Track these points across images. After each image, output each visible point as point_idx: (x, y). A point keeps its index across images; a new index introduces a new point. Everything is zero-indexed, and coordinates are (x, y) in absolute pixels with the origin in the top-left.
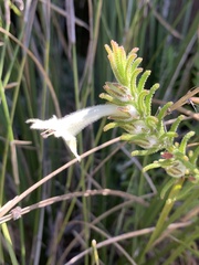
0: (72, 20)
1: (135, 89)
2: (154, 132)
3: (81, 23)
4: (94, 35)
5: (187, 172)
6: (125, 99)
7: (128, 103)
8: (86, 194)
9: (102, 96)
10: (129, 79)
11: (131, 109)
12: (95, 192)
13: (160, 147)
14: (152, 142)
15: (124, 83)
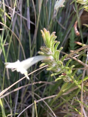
0: (29, 22)
1: (53, 49)
2: (60, 66)
3: (32, 23)
4: (37, 27)
5: (71, 80)
6: (49, 53)
7: (50, 55)
8: (33, 84)
9: (39, 52)
10: (51, 45)
11: (51, 58)
12: (36, 83)
13: (62, 71)
14: (59, 70)
15: (49, 47)
